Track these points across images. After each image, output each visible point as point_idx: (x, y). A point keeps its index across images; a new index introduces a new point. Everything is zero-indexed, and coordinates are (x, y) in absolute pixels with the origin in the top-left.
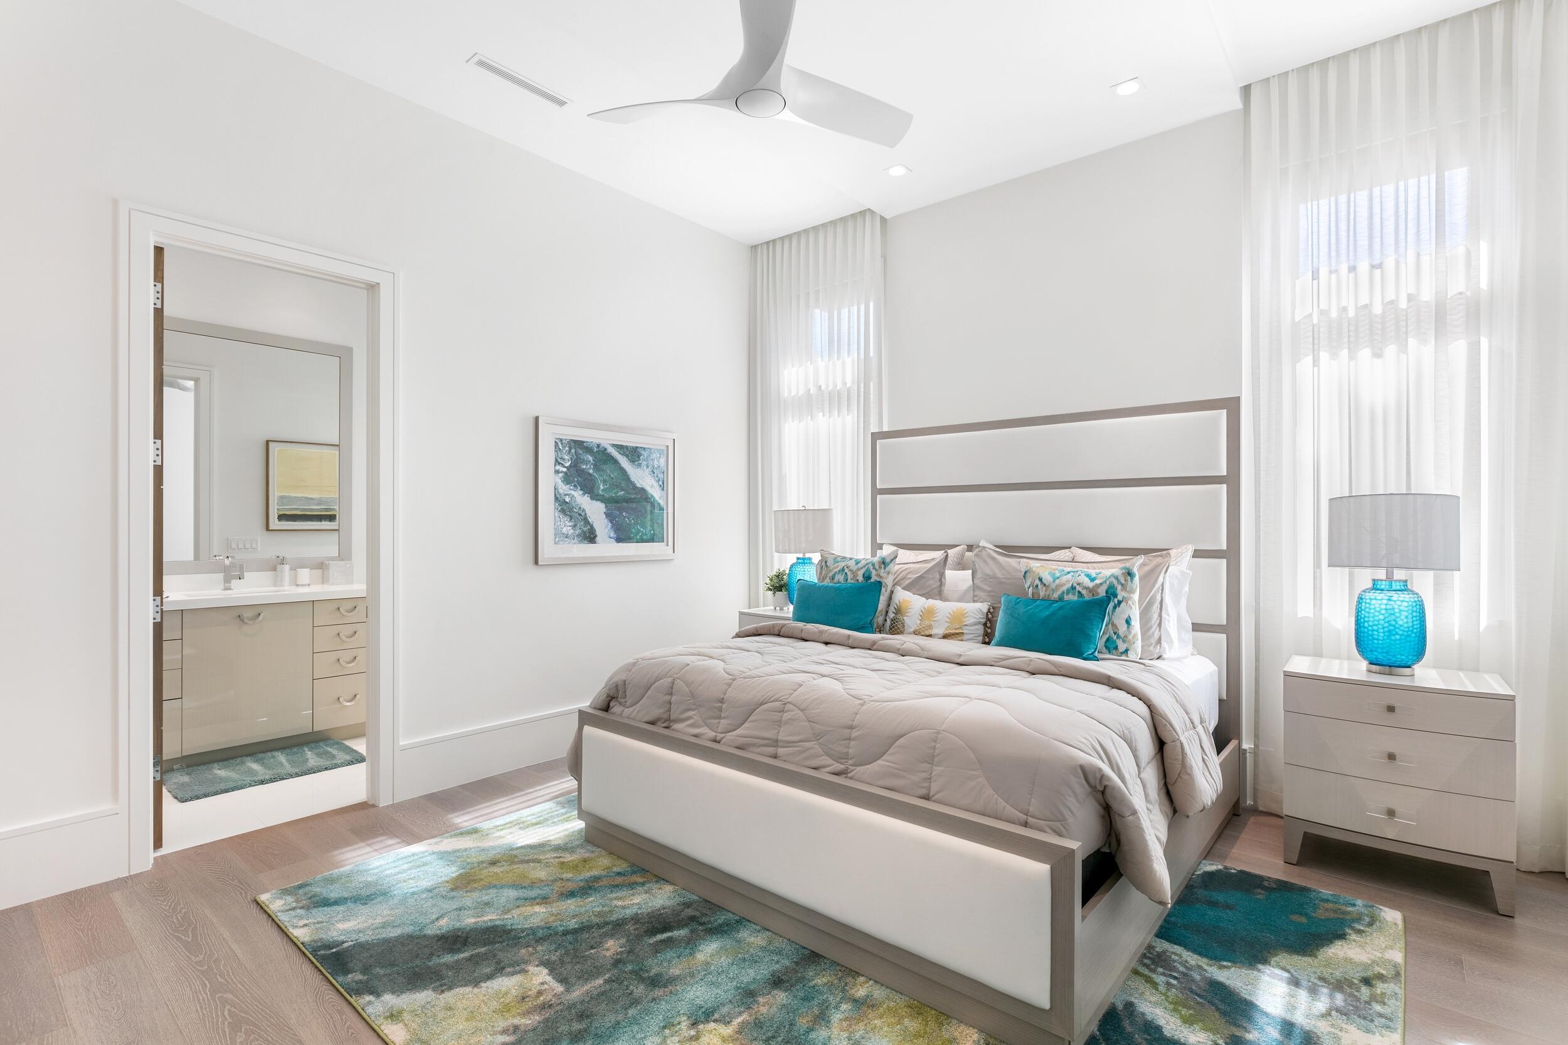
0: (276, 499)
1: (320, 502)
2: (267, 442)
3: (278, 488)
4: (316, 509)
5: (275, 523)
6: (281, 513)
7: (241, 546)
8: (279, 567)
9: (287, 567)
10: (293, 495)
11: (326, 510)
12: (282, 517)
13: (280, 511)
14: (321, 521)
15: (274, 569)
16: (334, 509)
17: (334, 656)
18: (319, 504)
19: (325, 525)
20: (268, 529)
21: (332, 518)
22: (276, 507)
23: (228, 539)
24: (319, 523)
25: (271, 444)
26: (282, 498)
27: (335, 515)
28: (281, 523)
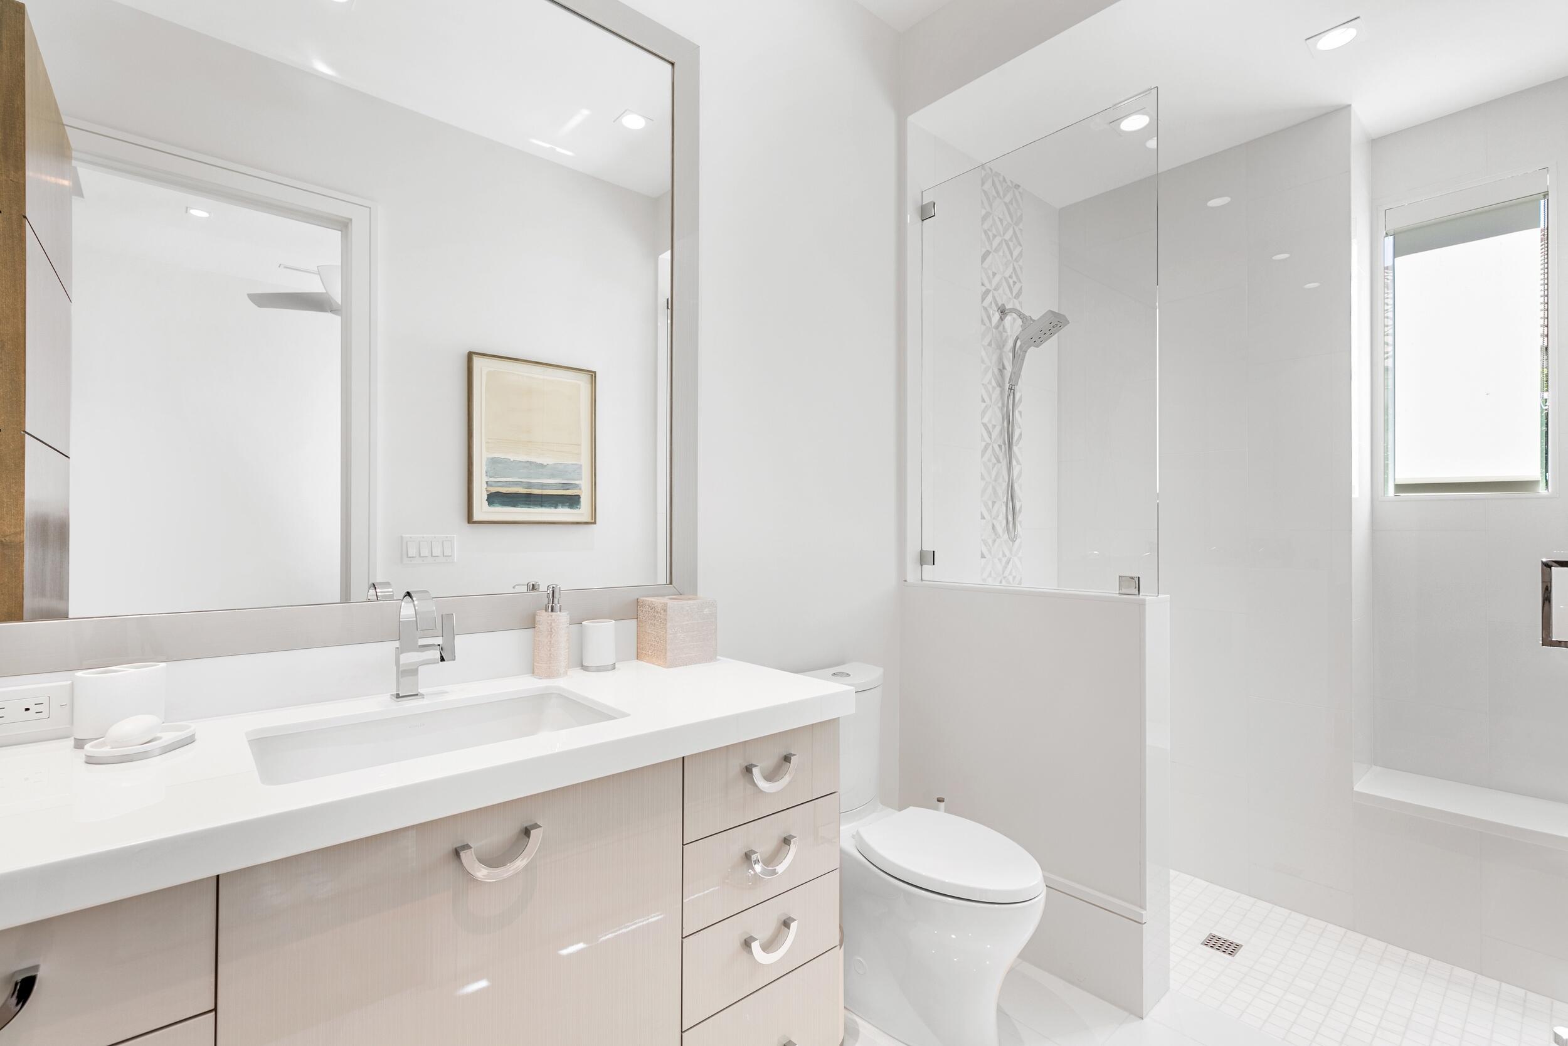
0: (484, 462)
1: (554, 471)
2: (470, 356)
3: (487, 442)
4: (549, 484)
5: (482, 511)
6: (494, 490)
7: (425, 552)
8: (543, 616)
9: (562, 618)
10: (512, 457)
11: (565, 486)
12: (495, 498)
13: (491, 486)
14: (556, 507)
15: (531, 623)
16: (576, 486)
17: (731, 933)
18: (552, 476)
19: (562, 513)
20: (470, 520)
21: (572, 501)
22: (485, 479)
23: (402, 537)
24: (553, 510)
25: (477, 362)
26: (494, 461)
27: (578, 497)
28: (492, 509)
